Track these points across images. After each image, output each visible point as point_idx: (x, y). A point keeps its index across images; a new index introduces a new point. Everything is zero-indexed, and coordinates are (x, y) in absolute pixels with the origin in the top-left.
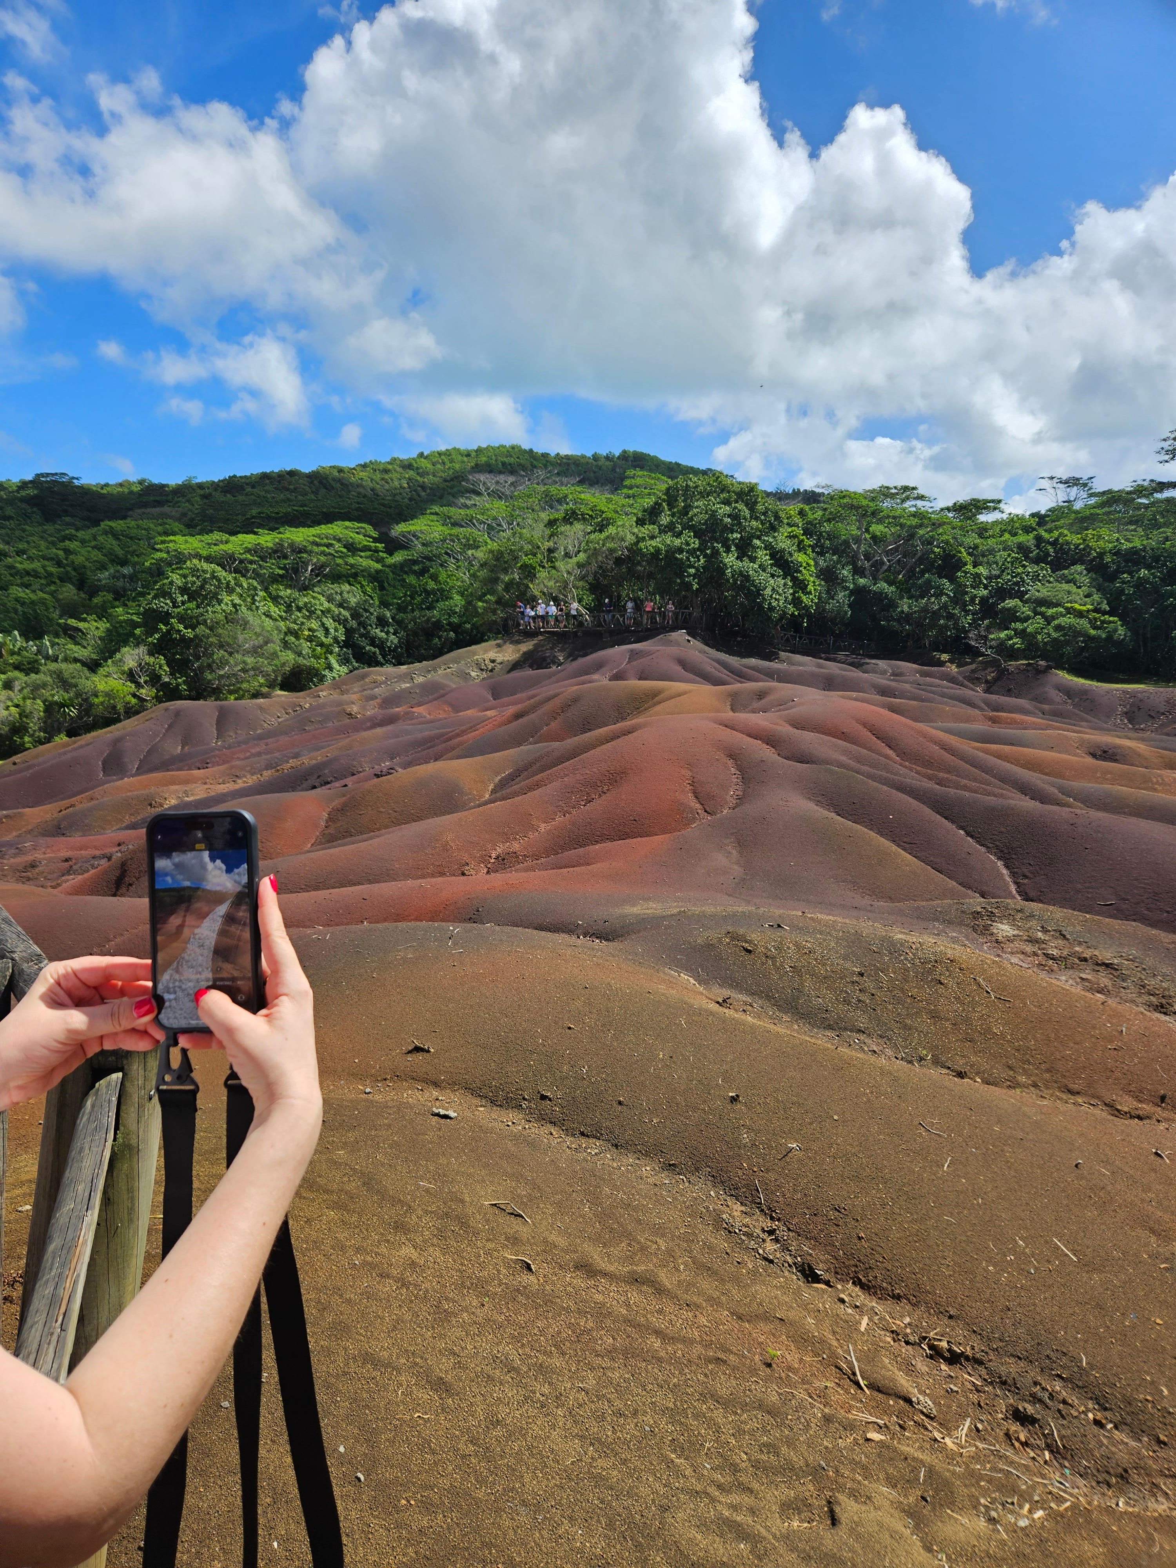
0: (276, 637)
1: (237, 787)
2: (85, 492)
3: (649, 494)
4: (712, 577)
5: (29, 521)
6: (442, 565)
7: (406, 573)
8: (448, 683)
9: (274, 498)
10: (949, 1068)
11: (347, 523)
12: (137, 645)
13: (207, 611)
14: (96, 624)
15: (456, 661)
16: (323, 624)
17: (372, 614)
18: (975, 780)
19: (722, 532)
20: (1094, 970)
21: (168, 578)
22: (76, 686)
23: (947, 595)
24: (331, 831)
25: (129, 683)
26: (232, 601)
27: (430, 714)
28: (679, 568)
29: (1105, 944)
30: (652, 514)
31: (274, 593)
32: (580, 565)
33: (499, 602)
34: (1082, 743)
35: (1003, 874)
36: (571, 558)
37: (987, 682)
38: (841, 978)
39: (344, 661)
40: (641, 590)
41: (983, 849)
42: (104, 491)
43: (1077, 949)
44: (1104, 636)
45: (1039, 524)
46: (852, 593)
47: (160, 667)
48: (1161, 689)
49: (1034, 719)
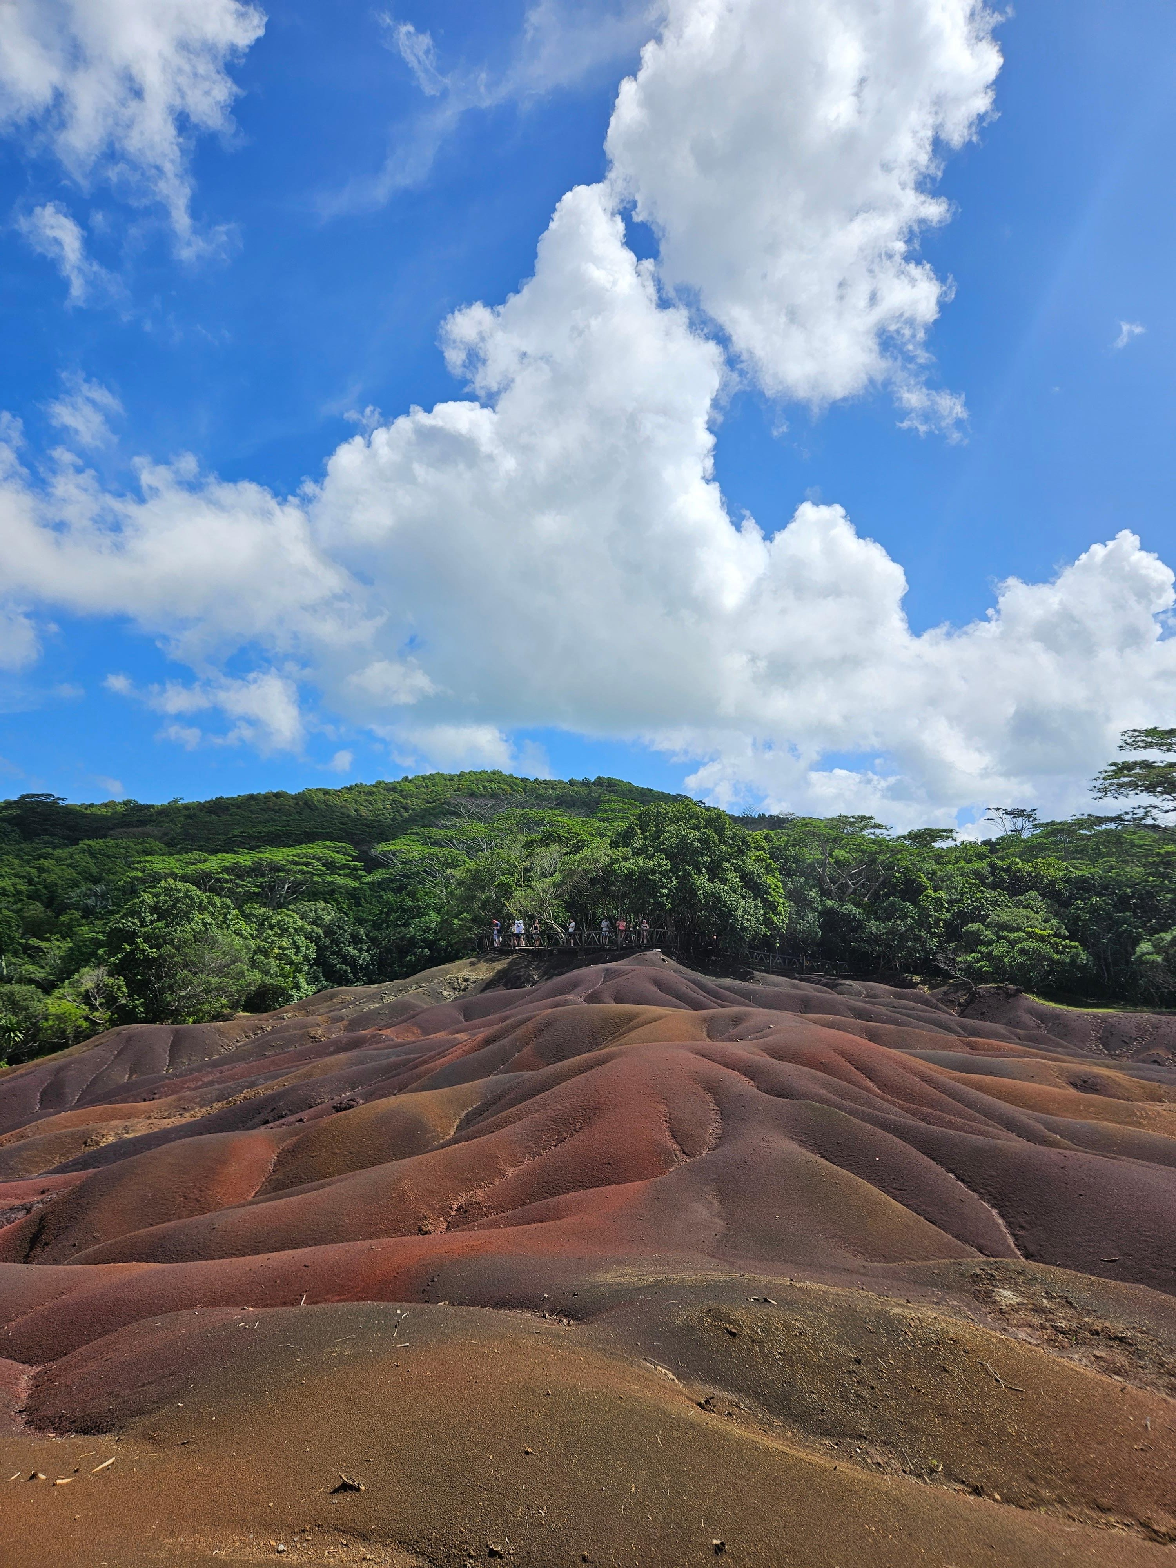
0: (245, 956)
1: (183, 1121)
2: (69, 811)
3: (623, 818)
4: (685, 898)
5: (6, 839)
6: (419, 882)
7: (384, 890)
8: (419, 1003)
9: (258, 818)
10: (963, 1482)
11: (328, 843)
12: (98, 966)
13: (175, 931)
14: (58, 943)
15: (427, 980)
16: (294, 942)
17: (345, 931)
18: (959, 1115)
19: (692, 855)
20: (1107, 1346)
21: (139, 898)
22: (26, 1009)
23: (911, 917)
24: (279, 1176)
25: (83, 1006)
26: (202, 920)
27: (397, 1037)
28: (653, 889)
29: (1116, 1312)
30: (625, 838)
31: (248, 911)
32: (556, 885)
33: (474, 920)
34: (1061, 1072)
35: (998, 1225)
36: (547, 877)
37: (960, 1005)
38: (836, 1367)
39: (313, 979)
40: (616, 909)
41: (975, 1196)
42: (88, 812)
43: (1086, 1319)
44: (1067, 960)
45: (991, 851)
46: (821, 914)
47: (118, 989)
48: (1130, 1014)
49: (1011, 1045)
